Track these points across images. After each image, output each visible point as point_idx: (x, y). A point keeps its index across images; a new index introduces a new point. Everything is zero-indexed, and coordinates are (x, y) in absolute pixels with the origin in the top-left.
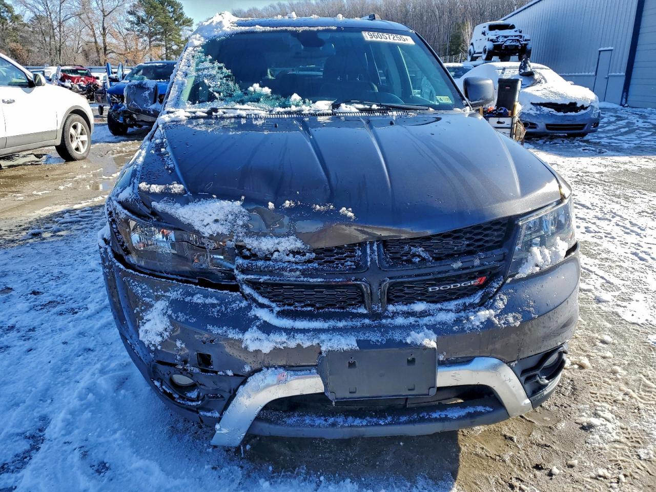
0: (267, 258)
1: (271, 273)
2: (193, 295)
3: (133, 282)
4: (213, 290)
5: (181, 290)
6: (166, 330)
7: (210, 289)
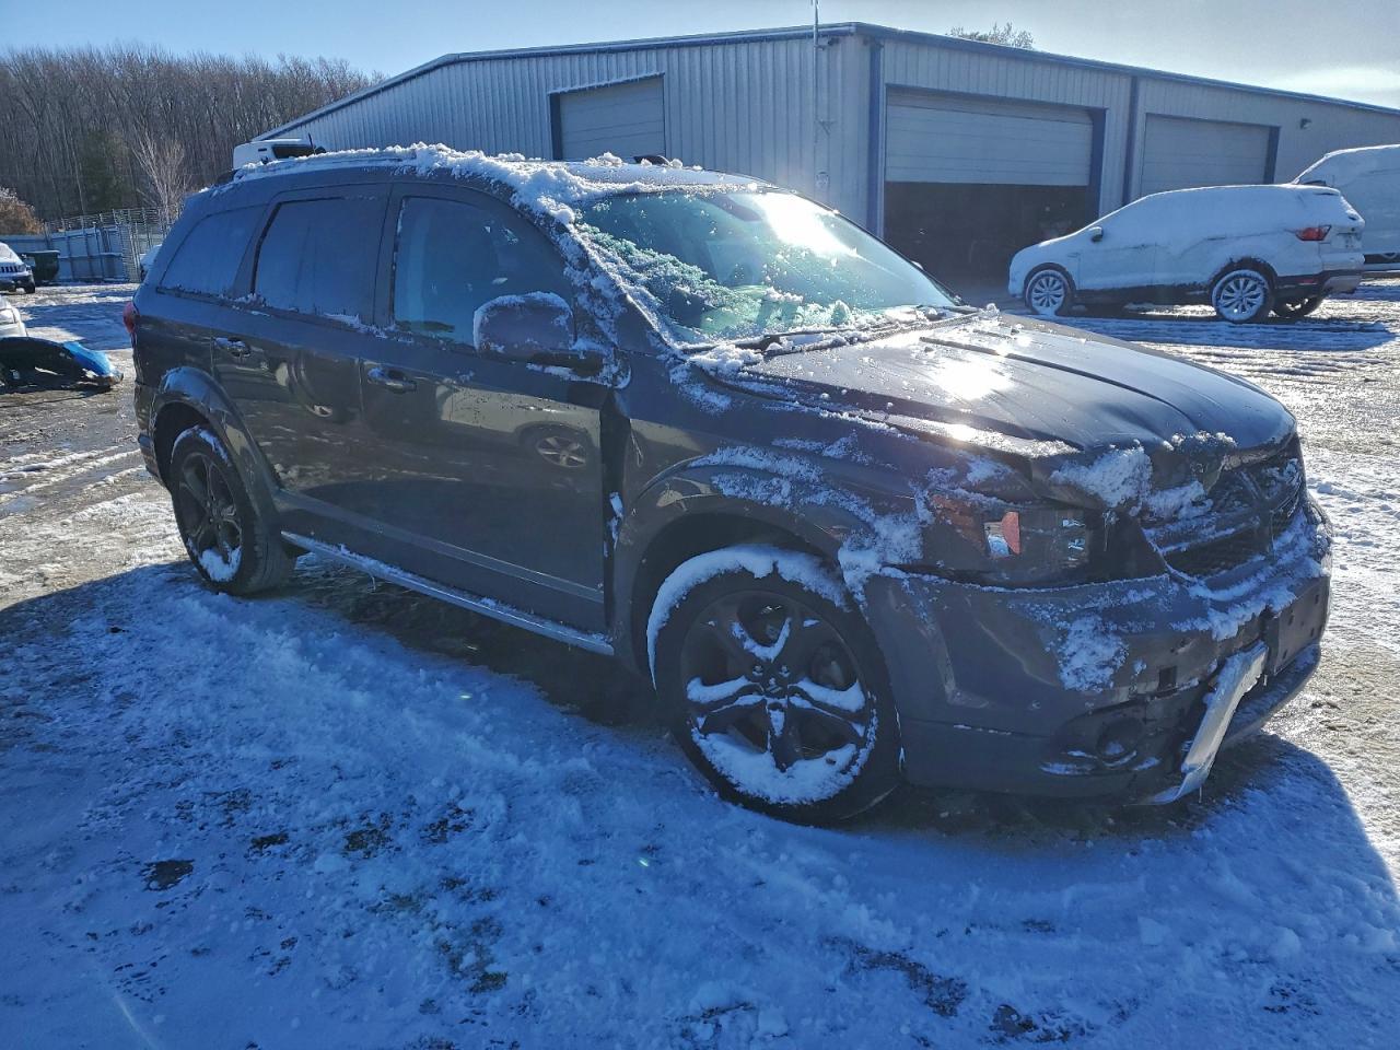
0: (1173, 520)
1: (1187, 537)
2: (1125, 594)
3: (1032, 606)
4: (1143, 579)
5: (1108, 593)
6: (1117, 654)
7: (1139, 580)
